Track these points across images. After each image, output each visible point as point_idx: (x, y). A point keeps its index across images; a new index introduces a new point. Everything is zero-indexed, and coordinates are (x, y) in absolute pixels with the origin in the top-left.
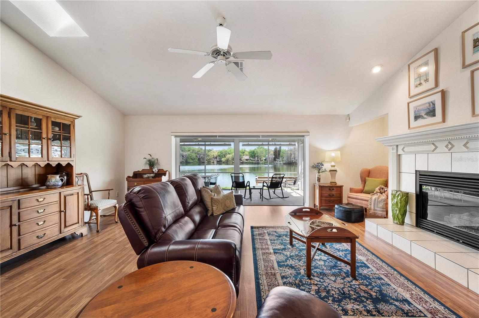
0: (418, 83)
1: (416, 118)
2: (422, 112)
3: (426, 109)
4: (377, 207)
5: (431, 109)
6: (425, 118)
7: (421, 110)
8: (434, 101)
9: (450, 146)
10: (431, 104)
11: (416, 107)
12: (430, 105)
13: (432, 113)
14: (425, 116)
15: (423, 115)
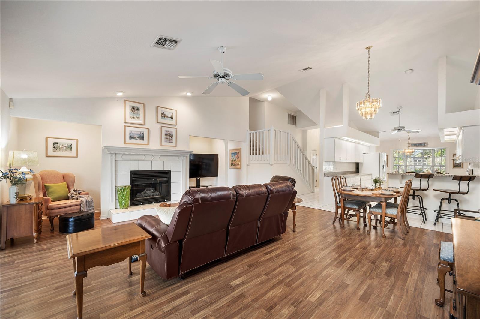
0: (132, 116)
1: (131, 138)
2: (136, 135)
3: (138, 135)
4: (89, 207)
5: (142, 136)
6: (137, 140)
7: (135, 134)
8: (144, 132)
9: (153, 158)
10: (142, 133)
11: (131, 131)
12: (140, 133)
13: (142, 138)
14: (138, 139)
15: (136, 137)
